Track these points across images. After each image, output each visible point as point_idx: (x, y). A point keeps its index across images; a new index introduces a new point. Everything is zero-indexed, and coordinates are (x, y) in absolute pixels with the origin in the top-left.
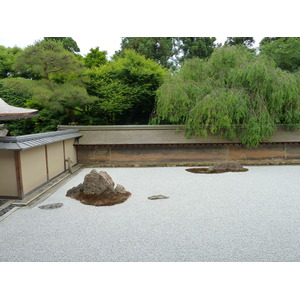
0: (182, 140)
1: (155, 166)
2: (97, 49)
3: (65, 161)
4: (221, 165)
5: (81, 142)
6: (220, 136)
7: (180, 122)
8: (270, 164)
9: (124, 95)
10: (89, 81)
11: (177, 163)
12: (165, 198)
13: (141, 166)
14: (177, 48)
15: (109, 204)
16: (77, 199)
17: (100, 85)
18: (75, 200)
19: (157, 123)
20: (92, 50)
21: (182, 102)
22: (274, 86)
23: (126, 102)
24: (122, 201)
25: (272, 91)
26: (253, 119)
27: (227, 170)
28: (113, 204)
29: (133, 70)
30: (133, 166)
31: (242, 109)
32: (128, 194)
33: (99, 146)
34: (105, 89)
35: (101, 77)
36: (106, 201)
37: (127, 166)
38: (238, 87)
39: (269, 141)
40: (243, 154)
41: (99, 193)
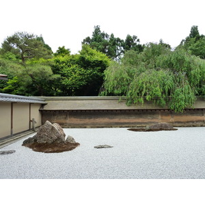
0: (124, 107)
1: (103, 127)
2: (64, 47)
3: (30, 121)
4: (156, 126)
5: (46, 108)
6: (154, 104)
7: (122, 94)
8: (194, 126)
9: (80, 75)
10: (55, 64)
11: (121, 125)
12: (110, 147)
13: (92, 127)
14: (120, 51)
15: (57, 151)
16: (30, 147)
17: (62, 67)
18: (28, 148)
19: (105, 95)
20: (59, 48)
21: (123, 78)
22: (192, 66)
23: (82, 80)
24: (71, 150)
25: (191, 69)
26: (178, 90)
27: (161, 130)
28: (62, 151)
29: (87, 57)
30: (85, 127)
31: (169, 82)
32: (77, 144)
33: (59, 111)
34: (66, 70)
35: (63, 62)
36: (56, 149)
37: (81, 127)
38: (165, 68)
39: (192, 107)
40: (172, 119)
41: (50, 142)
